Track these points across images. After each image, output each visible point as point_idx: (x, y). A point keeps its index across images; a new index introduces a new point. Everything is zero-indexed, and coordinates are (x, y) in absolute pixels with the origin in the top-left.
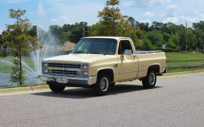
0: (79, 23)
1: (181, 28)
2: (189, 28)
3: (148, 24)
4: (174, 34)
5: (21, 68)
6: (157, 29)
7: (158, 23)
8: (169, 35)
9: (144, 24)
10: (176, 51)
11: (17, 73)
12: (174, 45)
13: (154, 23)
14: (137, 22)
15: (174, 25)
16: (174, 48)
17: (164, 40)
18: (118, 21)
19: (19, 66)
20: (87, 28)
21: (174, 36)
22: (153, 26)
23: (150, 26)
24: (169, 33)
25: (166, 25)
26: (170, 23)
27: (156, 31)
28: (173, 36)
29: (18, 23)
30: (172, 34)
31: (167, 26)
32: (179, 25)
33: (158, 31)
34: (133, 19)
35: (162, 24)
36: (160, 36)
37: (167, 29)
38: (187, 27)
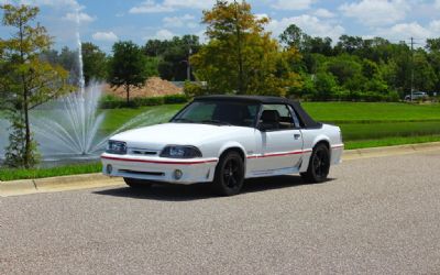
0: (181, 38)
1: (403, 49)
3: (329, 41)
4: (386, 63)
5: (28, 136)
6: (350, 51)
7: (351, 39)
8: (374, 64)
9: (320, 40)
10: (388, 100)
12: (386, 86)
13: (344, 37)
14: (305, 36)
15: (387, 42)
16: (386, 92)
17: (364, 75)
18: (246, 31)
19: (24, 133)
21: (386, 66)
22: (340, 44)
23: (333, 45)
24: (375, 59)
25: (368, 42)
26: (378, 39)
27: (347, 55)
28: (384, 67)
29: (21, 35)
30: (383, 62)
31: (373, 45)
33: (353, 57)
35: (360, 40)
36: (356, 66)
37: (370, 51)
38: (414, 48)
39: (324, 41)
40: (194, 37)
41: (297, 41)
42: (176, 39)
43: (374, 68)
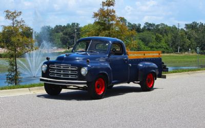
0: (71, 24)
1: (173, 29)
2: (182, 29)
3: (140, 25)
4: (167, 35)
5: (16, 69)
6: (149, 30)
7: (150, 24)
8: (161, 36)
9: (136, 25)
11: (13, 74)
13: (146, 23)
14: (129, 23)
15: (167, 26)
16: (167, 49)
17: (156, 41)
19: (15, 68)
20: (79, 29)
22: (145, 27)
23: (142, 27)
24: (161, 34)
25: (158, 25)
26: (163, 24)
27: (148, 32)
28: (166, 37)
29: (13, 24)
30: (165, 34)
31: (160, 27)
32: (171, 26)
33: (151, 33)
34: (126, 20)
35: (154, 25)
36: (153, 37)
37: (159, 30)
38: (180, 28)
40: (77, 24)
42: (68, 25)
43: (161, 38)
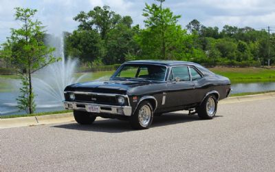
1: (263, 34)
3: (217, 29)
5: (30, 90)
7: (231, 28)
9: (211, 28)
11: (26, 97)
13: (226, 27)
15: (253, 30)
17: (239, 51)
22: (224, 31)
23: (220, 31)
24: (245, 41)
25: (241, 30)
26: (247, 28)
27: (228, 38)
30: (251, 42)
31: (244, 32)
32: (260, 30)
33: (232, 39)
35: (236, 28)
36: (234, 45)
37: (243, 35)
38: (271, 33)
39: (213, 29)
41: (197, 29)
43: (245, 46)
